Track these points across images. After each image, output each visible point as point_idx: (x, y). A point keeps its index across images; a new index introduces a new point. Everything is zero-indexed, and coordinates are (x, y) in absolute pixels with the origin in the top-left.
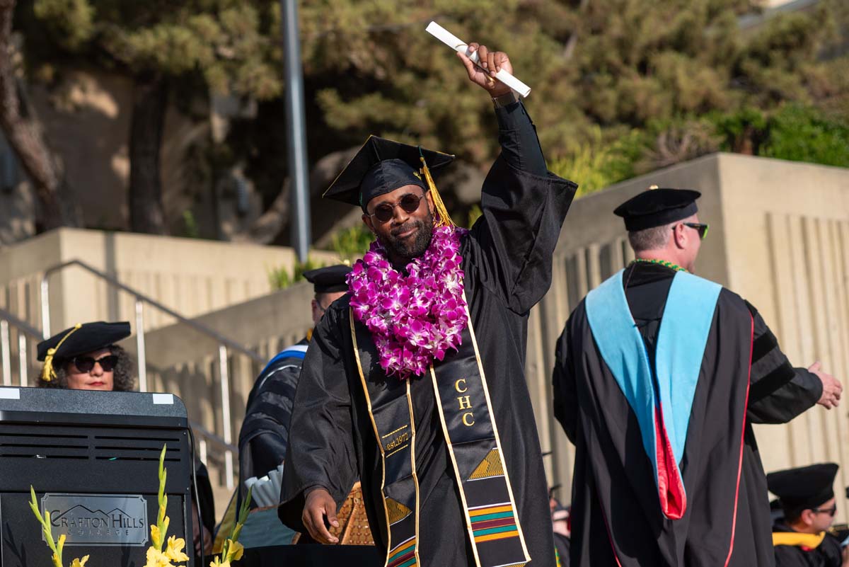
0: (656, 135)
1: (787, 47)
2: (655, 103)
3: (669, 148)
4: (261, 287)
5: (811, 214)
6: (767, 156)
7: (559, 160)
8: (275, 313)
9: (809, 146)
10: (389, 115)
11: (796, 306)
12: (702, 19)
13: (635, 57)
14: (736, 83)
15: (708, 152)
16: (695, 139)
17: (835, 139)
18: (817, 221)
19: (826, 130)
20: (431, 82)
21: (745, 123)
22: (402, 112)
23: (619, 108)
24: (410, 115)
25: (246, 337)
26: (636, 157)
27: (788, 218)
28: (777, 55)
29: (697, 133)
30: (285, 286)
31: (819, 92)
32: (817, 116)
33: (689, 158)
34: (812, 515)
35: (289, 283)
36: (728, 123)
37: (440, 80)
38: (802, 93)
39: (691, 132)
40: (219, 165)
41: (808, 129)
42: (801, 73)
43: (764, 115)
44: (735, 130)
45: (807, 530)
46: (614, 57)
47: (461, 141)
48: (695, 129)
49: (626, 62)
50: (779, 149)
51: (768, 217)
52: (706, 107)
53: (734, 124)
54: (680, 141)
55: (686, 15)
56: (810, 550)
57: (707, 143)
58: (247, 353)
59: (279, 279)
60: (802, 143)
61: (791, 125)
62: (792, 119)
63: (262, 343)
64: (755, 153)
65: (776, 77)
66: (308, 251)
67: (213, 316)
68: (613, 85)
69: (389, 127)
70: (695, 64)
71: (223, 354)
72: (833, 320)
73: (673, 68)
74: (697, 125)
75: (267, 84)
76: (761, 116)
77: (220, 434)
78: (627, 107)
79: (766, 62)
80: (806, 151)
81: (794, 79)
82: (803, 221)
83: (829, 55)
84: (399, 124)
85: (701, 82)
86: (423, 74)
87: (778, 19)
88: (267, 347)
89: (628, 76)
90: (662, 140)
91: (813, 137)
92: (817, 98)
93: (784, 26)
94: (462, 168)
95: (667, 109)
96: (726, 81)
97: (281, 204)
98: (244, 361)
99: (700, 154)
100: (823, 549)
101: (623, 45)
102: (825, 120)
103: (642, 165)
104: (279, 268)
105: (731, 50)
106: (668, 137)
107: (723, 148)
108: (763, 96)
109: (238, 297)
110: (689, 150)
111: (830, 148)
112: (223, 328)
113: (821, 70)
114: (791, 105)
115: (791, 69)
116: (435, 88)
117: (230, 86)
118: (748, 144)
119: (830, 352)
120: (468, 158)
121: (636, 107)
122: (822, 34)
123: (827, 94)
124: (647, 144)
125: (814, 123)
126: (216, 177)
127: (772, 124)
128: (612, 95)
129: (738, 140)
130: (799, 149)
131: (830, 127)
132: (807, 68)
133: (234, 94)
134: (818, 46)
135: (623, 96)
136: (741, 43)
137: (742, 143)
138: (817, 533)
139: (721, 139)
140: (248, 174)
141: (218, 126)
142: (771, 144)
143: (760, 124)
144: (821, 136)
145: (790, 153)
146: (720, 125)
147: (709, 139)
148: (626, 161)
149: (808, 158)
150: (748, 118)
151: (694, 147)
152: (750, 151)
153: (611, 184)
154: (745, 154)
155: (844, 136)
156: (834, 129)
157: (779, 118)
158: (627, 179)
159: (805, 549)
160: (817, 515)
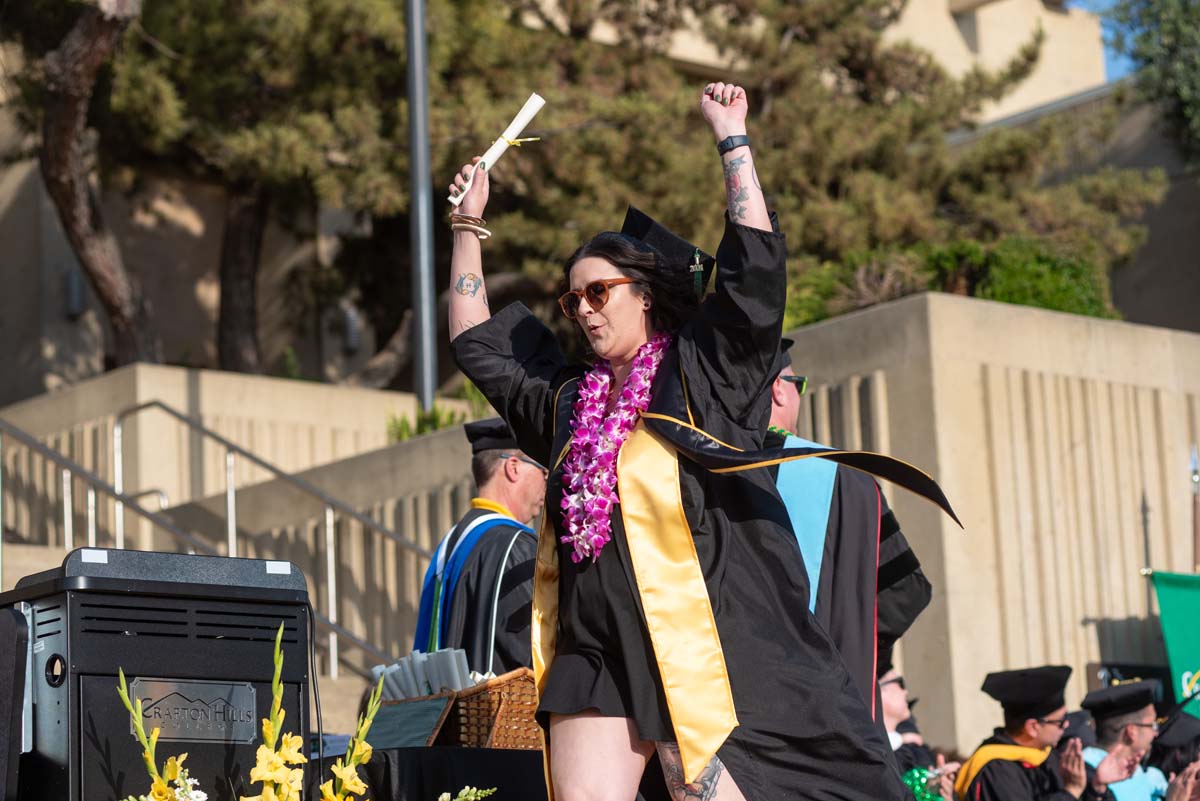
0: (854, 268)
1: (1003, 170)
2: (847, 232)
3: (869, 285)
4: (376, 439)
5: (1034, 369)
6: (984, 297)
8: (393, 470)
9: (1034, 287)
10: (531, 238)
11: (1015, 477)
12: (905, 134)
13: (825, 177)
14: (943, 210)
15: (914, 291)
16: (899, 275)
17: (1064, 280)
18: (1041, 376)
19: (1054, 269)
20: (583, 200)
21: (960, 258)
22: (547, 235)
23: (804, 236)
24: (556, 238)
25: (358, 497)
26: (829, 294)
27: (1007, 371)
28: (991, 179)
29: (902, 268)
30: (406, 438)
31: (1040, 224)
32: (1044, 251)
33: (891, 298)
34: (1038, 726)
35: (410, 436)
36: (940, 256)
37: (595, 199)
38: (1022, 224)
39: (894, 267)
40: (326, 294)
41: (1033, 267)
42: (1020, 200)
43: (982, 248)
44: (948, 266)
45: (1030, 743)
46: (799, 175)
48: (901, 263)
49: (814, 182)
50: (999, 289)
51: (984, 370)
52: (908, 237)
53: (947, 259)
54: (881, 277)
55: (887, 128)
56: (1033, 768)
57: (913, 280)
58: (358, 517)
59: (398, 430)
60: (1027, 284)
61: (1014, 261)
62: (1015, 254)
63: (377, 506)
64: (971, 293)
65: (990, 204)
66: (434, 397)
67: (315, 472)
68: (798, 209)
69: (533, 252)
70: (896, 187)
71: (330, 517)
72: (1057, 494)
73: (870, 190)
74: (903, 259)
75: (389, 198)
76: (979, 249)
77: (324, 612)
78: (816, 236)
79: (979, 187)
80: (1029, 292)
81: (1011, 207)
82: (1025, 375)
83: (1052, 181)
84: (543, 249)
85: (902, 208)
86: (573, 190)
87: (994, 137)
88: (382, 511)
89: (816, 199)
90: (860, 275)
91: (1039, 276)
92: (1040, 231)
93: (1001, 144)
95: (862, 238)
96: (931, 208)
97: (399, 342)
98: (355, 526)
99: (904, 294)
100: (1048, 766)
101: (811, 161)
102: (1054, 257)
103: (837, 303)
104: (399, 417)
105: (938, 171)
106: (868, 272)
107: (933, 286)
108: (975, 227)
109: (347, 450)
110: (892, 287)
111: (1058, 289)
112: (330, 487)
113: (1043, 198)
114: (1013, 237)
115: (1007, 196)
116: (587, 208)
117: (345, 198)
118: (963, 282)
119: (1053, 532)
121: (826, 236)
122: (1045, 155)
123: (1050, 228)
124: (842, 280)
125: (1040, 260)
126: (320, 308)
127: (991, 260)
128: (796, 221)
129: (950, 278)
130: (1022, 290)
131: (1060, 264)
132: (1028, 196)
133: (349, 207)
134: (1040, 170)
135: (809, 223)
136: (950, 163)
137: (955, 281)
138: (1042, 747)
139: (930, 276)
140: (360, 305)
141: (326, 247)
142: (990, 283)
143: (978, 259)
144: (1047, 276)
145: (1011, 294)
146: (930, 260)
147: (916, 276)
148: (817, 298)
149: (1032, 301)
150: (964, 252)
151: (898, 284)
152: (964, 291)
153: (797, 326)
154: (959, 294)
155: (1075, 276)
156: (1063, 267)
157: (999, 253)
158: (817, 320)
159: (1027, 766)
160: (1043, 726)
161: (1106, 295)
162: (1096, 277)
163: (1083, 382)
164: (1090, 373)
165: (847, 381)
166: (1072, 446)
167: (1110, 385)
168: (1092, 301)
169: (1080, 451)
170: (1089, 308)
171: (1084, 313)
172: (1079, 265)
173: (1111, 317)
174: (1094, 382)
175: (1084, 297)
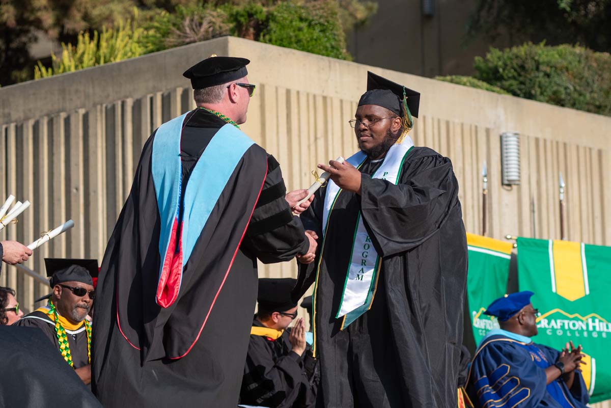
0: (183, 18)
3: (192, 29)
5: (294, 87)
6: (266, 42)
7: (107, 31)
9: (296, 36)
15: (221, 35)
16: (211, 23)
17: (316, 33)
18: (298, 93)
19: (310, 25)
21: (250, 15)
26: (166, 34)
27: (277, 89)
29: (214, 20)
32: (304, 14)
33: (206, 39)
34: (279, 316)
36: (237, 13)
39: (209, 18)
41: (297, 23)
43: (265, 9)
44: (242, 19)
45: (273, 326)
47: (33, 11)
48: (213, 17)
50: (274, 37)
51: (262, 88)
53: (242, 16)
54: (201, 24)
56: (274, 341)
57: (220, 27)
60: (292, 34)
61: (284, 19)
62: (286, 16)
64: (256, 39)
74: (215, 14)
76: (263, 11)
80: (293, 39)
82: (288, 92)
90: (187, 22)
91: (300, 29)
94: (34, 32)
99: (214, 37)
100: (282, 340)
102: (310, 18)
103: (171, 39)
106: (192, 20)
107: (232, 33)
110: (207, 31)
111: (312, 39)
114: (285, 3)
118: (252, 30)
120: (38, 24)
124: (174, 25)
125: (301, 19)
127: (270, 17)
129: (244, 28)
130: (289, 38)
131: (313, 23)
137: (247, 30)
139: (232, 25)
142: (269, 32)
143: (262, 17)
144: (305, 30)
145: (282, 40)
146: (231, 15)
147: (222, 25)
148: (158, 35)
149: (295, 45)
150: (253, 12)
151: (211, 29)
152: (252, 36)
153: (145, 53)
154: (249, 39)
155: (323, 31)
156: (316, 24)
157: (275, 13)
158: (158, 50)
159: (270, 339)
160: (282, 317)
161: (343, 44)
162: (336, 32)
163: (325, 98)
164: (330, 93)
165: (175, 90)
166: (316, 139)
167: (341, 101)
168: (333, 47)
169: (321, 142)
170: (332, 52)
171: (328, 55)
172: (326, 24)
173: (345, 59)
174: (331, 99)
175: (328, 45)
